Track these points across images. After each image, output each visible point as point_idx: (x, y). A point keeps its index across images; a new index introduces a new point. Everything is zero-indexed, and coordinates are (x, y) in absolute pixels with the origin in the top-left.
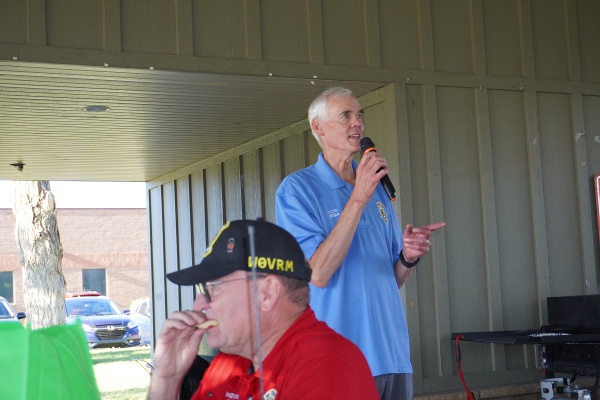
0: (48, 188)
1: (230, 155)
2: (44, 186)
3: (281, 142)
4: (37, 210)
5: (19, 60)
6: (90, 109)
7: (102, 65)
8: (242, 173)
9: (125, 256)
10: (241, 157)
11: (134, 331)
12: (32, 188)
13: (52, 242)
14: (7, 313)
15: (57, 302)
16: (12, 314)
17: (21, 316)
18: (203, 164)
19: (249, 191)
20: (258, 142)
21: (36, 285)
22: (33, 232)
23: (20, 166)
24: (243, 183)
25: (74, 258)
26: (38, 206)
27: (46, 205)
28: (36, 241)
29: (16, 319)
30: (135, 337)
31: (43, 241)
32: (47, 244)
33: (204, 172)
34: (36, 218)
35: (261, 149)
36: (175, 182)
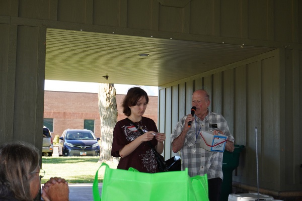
0: (113, 86)
1: (198, 77)
2: (111, 85)
3: (223, 72)
4: (108, 95)
5: (115, 34)
6: (141, 55)
7: (150, 37)
8: (203, 85)
10: (203, 78)
12: (107, 86)
13: (114, 109)
14: (93, 138)
16: (95, 138)
17: (98, 139)
18: (185, 80)
20: (212, 72)
21: (106, 125)
22: (106, 104)
23: (107, 77)
26: (109, 93)
27: (112, 93)
28: (107, 108)
29: (96, 141)
31: (110, 108)
32: (112, 110)
33: (185, 83)
34: (108, 98)
35: (213, 75)
36: (172, 87)
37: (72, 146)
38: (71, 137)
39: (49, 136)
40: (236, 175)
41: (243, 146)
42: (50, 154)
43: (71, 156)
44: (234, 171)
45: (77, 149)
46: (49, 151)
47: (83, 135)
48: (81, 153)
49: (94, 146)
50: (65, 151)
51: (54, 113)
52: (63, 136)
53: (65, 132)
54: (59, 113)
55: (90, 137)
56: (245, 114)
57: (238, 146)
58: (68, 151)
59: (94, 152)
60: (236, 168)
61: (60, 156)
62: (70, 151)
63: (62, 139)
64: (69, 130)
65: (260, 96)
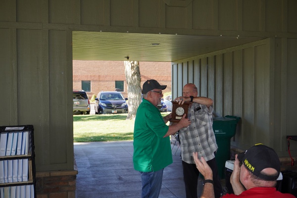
1: (203, 56)
3: (223, 54)
4: (132, 64)
5: (129, 33)
6: (153, 44)
7: (158, 34)
8: (207, 64)
9: (162, 77)
10: (207, 58)
11: (165, 107)
13: (138, 76)
15: (139, 97)
16: (123, 99)
17: (126, 99)
18: (193, 58)
19: (210, 71)
20: (214, 53)
21: (132, 91)
22: (131, 72)
23: (128, 58)
24: (208, 67)
25: (145, 77)
28: (132, 75)
29: (125, 101)
30: (165, 109)
31: (134, 75)
32: (136, 76)
33: (193, 61)
34: (132, 67)
35: (215, 56)
36: (182, 63)
37: (105, 105)
38: (104, 98)
39: (86, 98)
40: (234, 140)
41: (240, 118)
42: (88, 112)
43: (105, 114)
44: (232, 138)
45: (110, 108)
46: (87, 110)
47: (114, 96)
48: (113, 111)
49: (123, 105)
50: (100, 110)
51: (91, 76)
52: (98, 97)
53: (100, 93)
54: (94, 76)
55: (120, 97)
56: (241, 91)
57: (235, 117)
58: (102, 110)
59: (123, 110)
60: (234, 135)
61: (96, 113)
62: (104, 109)
63: (97, 100)
64: (102, 92)
65: (254, 77)
